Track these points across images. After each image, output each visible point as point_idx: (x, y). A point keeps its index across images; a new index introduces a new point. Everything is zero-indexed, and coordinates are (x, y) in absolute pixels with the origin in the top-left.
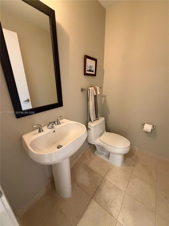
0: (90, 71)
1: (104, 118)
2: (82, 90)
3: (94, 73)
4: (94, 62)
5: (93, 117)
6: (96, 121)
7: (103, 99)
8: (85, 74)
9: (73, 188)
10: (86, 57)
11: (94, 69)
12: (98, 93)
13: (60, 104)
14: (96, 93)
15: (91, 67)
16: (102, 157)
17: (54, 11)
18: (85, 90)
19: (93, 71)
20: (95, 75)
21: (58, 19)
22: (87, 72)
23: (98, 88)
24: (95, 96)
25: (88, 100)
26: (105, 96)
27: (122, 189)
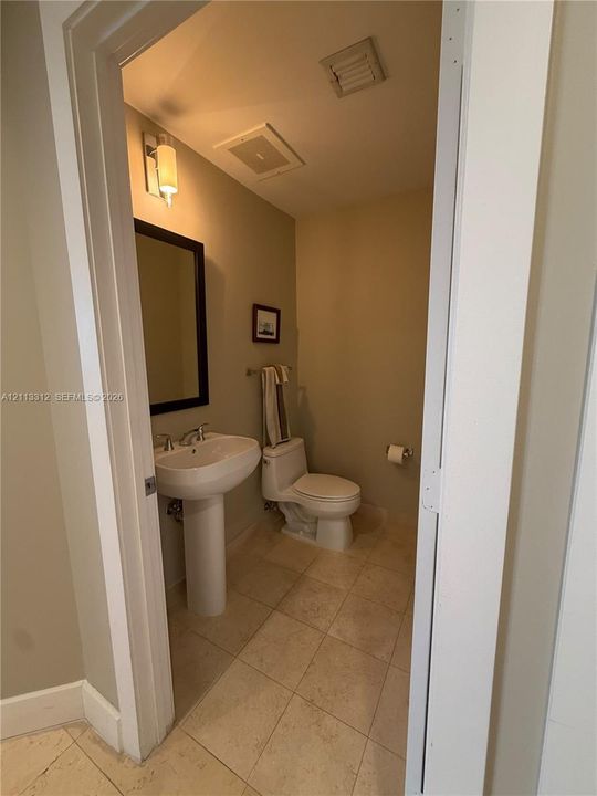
0: (265, 332)
1: (302, 440)
2: (249, 373)
3: (274, 337)
4: (273, 316)
5: (274, 435)
6: (282, 445)
7: (300, 394)
8: (256, 340)
9: (228, 599)
10: (256, 307)
11: (273, 329)
12: (285, 379)
13: (203, 400)
14: (281, 380)
15: (267, 325)
16: (300, 536)
17: (202, 245)
18: (255, 372)
19: (271, 334)
20: (277, 341)
21: (207, 253)
22: (259, 336)
23: (284, 369)
24: (279, 387)
25: (262, 395)
26: (304, 389)
27: (342, 587)
